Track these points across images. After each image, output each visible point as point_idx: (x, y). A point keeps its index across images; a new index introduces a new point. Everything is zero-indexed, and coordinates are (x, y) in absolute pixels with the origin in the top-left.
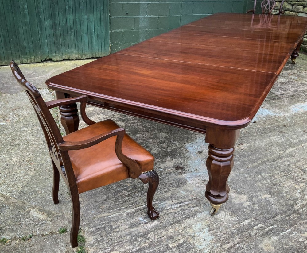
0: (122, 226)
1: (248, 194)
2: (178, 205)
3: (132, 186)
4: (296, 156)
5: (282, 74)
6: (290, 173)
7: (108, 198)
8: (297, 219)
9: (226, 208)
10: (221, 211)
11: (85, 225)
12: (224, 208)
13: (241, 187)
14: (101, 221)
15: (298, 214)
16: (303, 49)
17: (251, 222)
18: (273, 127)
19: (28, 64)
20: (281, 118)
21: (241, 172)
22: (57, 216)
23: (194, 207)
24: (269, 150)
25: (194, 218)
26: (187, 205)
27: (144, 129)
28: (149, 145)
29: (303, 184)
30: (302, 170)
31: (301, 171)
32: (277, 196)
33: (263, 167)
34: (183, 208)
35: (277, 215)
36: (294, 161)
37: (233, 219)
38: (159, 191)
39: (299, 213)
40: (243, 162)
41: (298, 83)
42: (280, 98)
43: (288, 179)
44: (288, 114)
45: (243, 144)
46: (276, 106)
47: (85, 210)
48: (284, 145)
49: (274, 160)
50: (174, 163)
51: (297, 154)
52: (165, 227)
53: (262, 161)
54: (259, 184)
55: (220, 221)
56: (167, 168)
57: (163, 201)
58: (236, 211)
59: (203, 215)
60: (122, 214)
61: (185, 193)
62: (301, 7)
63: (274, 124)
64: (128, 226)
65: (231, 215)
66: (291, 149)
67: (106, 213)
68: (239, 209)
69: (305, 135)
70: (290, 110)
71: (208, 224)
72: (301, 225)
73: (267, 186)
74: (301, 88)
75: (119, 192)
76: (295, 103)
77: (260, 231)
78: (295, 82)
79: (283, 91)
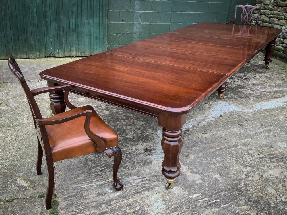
0: (91, 194)
1: (201, 173)
2: (141, 180)
3: (105, 163)
4: (249, 145)
5: (255, 77)
6: (241, 159)
7: (83, 172)
8: (238, 195)
9: (180, 184)
10: (176, 186)
11: (60, 193)
12: (179, 184)
13: (197, 168)
14: (74, 190)
15: (239, 191)
16: (278, 56)
17: (199, 196)
18: (236, 120)
19: (33, 59)
20: (244, 114)
21: (200, 156)
22: (38, 185)
23: (154, 182)
24: (227, 140)
25: (152, 190)
26: (149, 180)
27: (125, 117)
28: (126, 130)
29: (250, 168)
30: (252, 156)
31: (251, 158)
32: (225, 176)
33: (219, 153)
34: (145, 182)
35: (222, 191)
36: (247, 149)
37: (184, 193)
38: (127, 168)
39: (241, 191)
40: (203, 148)
41: (267, 85)
42: (248, 97)
43: (238, 163)
44: (251, 110)
45: (206, 133)
46: (242, 104)
47: (63, 181)
48: (241, 136)
49: (230, 148)
50: (145, 146)
51: (251, 144)
52: (127, 197)
53: (220, 148)
54: (213, 166)
55: (173, 194)
56: (138, 150)
57: (129, 176)
58: (188, 187)
59: (161, 188)
60: (92, 186)
61: (149, 170)
62: (276, 19)
63: (236, 118)
64: (96, 195)
65: (183, 189)
66: (247, 140)
67: (80, 184)
68: (191, 186)
69: (262, 128)
70: (254, 107)
71: (163, 196)
72: (240, 200)
73: (219, 168)
74: (268, 89)
75: (94, 167)
76: (260, 102)
77: (205, 203)
78: (265, 84)
79: (251, 91)
